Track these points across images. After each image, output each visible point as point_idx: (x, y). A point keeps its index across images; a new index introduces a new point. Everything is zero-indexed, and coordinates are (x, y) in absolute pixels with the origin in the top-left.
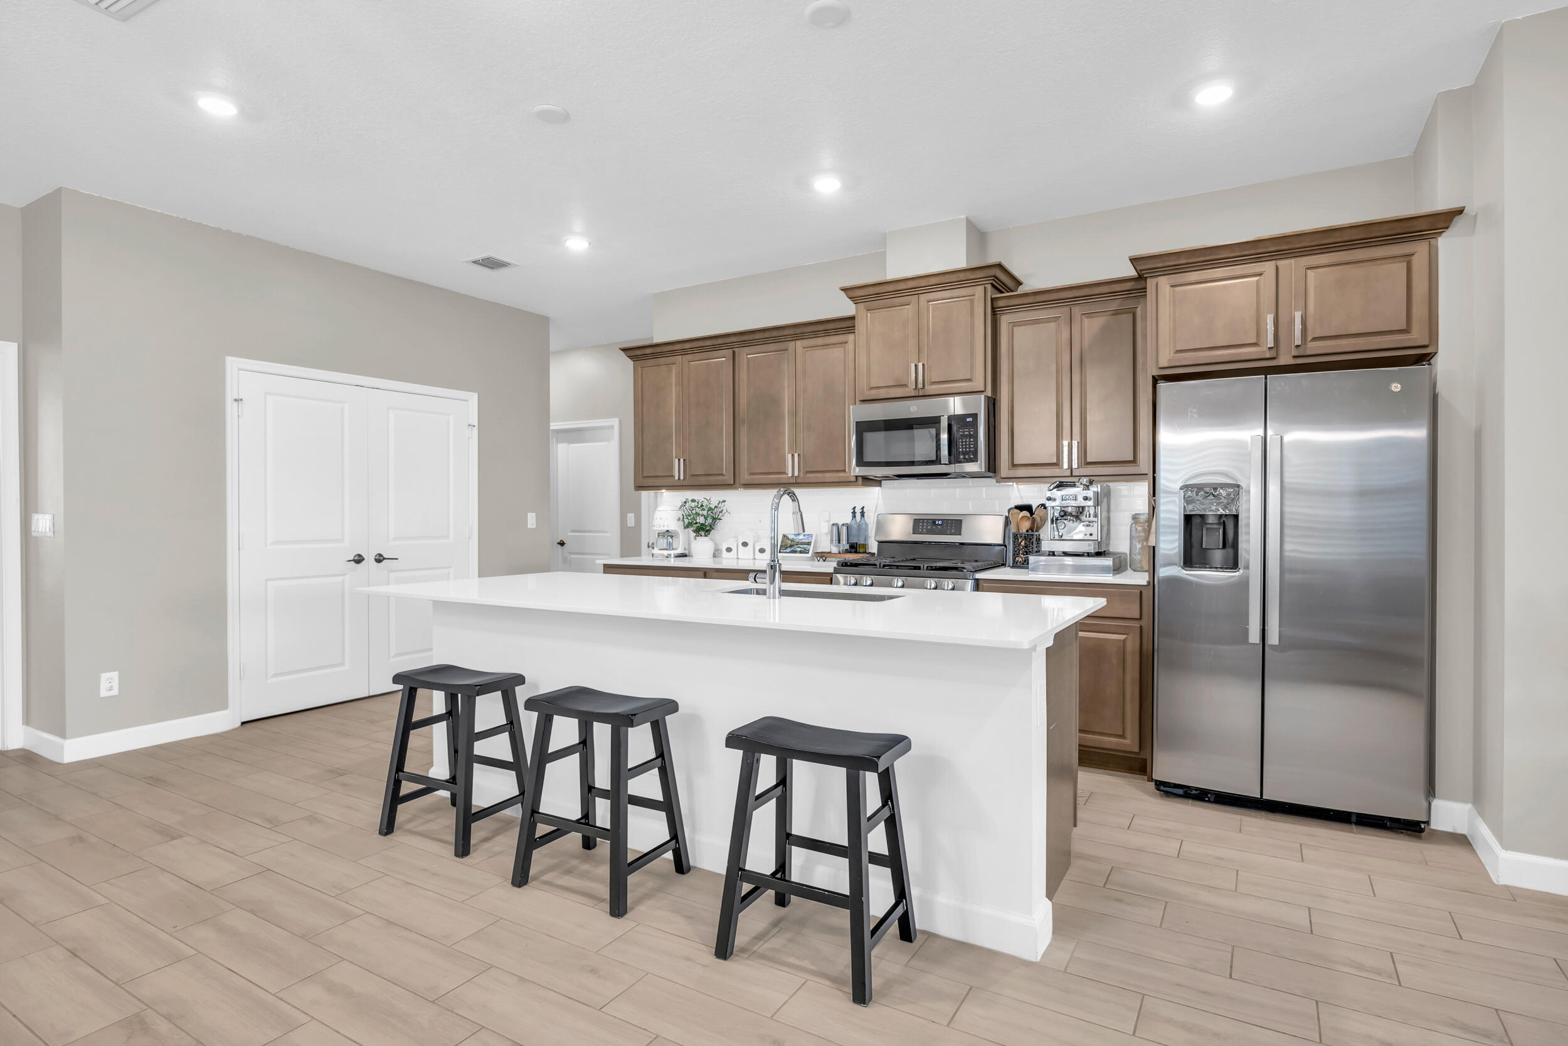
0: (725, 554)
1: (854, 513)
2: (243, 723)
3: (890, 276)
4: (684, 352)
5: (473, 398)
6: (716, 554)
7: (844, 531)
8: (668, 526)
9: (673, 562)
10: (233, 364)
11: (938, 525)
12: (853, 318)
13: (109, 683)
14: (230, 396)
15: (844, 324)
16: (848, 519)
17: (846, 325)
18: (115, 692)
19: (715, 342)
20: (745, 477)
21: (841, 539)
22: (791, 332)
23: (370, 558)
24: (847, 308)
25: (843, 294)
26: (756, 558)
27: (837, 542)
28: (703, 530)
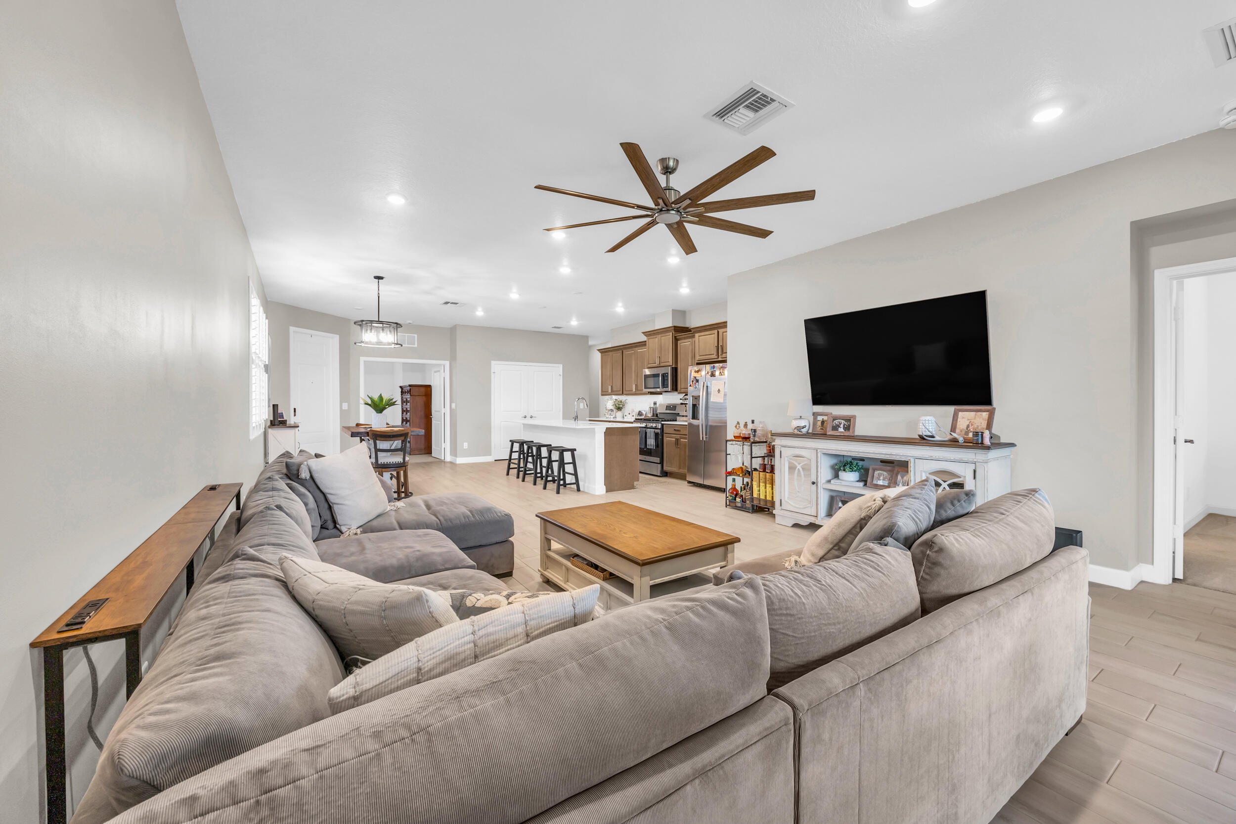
0: (625, 417)
2: (495, 460)
3: (656, 328)
4: (611, 351)
5: (561, 366)
6: (623, 417)
8: (611, 407)
9: (612, 420)
10: (493, 363)
12: (646, 341)
13: (466, 445)
14: (492, 371)
15: (643, 343)
17: (642, 344)
18: (467, 448)
19: (618, 348)
20: (625, 392)
22: (634, 345)
23: (528, 417)
24: (644, 338)
25: (642, 334)
26: (632, 418)
28: (619, 409)
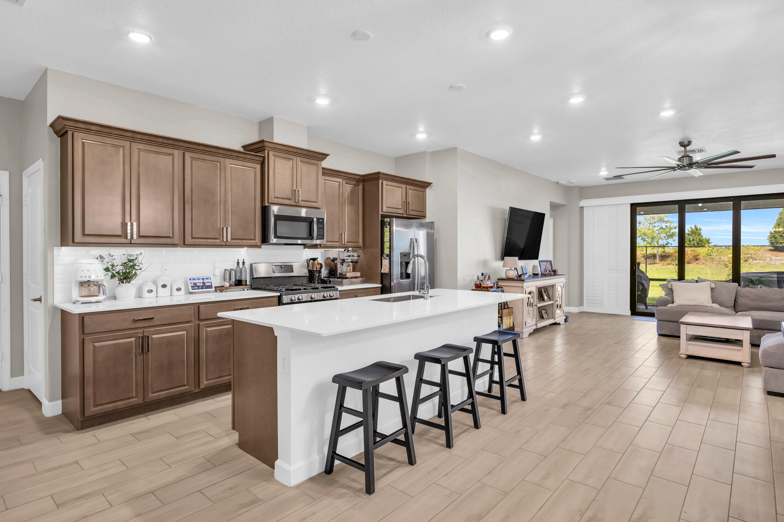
0: (146, 295)
1: (238, 263)
6: (139, 296)
7: (233, 272)
8: (89, 277)
11: (283, 268)
16: (235, 266)
19: (165, 141)
20: (189, 240)
21: (231, 278)
22: (225, 152)
26: (173, 295)
27: (229, 280)
28: (126, 278)
